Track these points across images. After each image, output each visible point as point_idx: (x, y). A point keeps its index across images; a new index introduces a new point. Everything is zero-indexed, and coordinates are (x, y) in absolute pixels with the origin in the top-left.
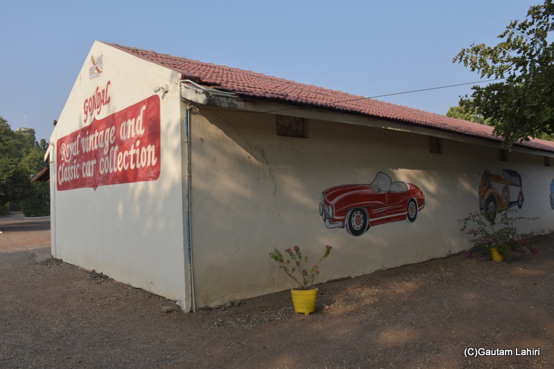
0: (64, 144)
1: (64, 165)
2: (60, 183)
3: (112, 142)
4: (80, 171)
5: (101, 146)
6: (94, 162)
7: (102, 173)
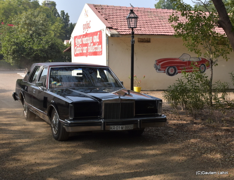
0: (76, 39)
1: (77, 47)
2: (75, 54)
3: (91, 42)
4: (82, 50)
5: (88, 42)
6: (86, 47)
7: (89, 52)
